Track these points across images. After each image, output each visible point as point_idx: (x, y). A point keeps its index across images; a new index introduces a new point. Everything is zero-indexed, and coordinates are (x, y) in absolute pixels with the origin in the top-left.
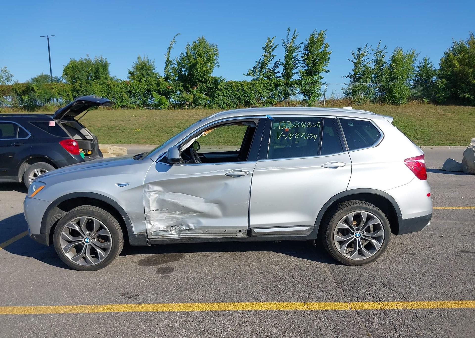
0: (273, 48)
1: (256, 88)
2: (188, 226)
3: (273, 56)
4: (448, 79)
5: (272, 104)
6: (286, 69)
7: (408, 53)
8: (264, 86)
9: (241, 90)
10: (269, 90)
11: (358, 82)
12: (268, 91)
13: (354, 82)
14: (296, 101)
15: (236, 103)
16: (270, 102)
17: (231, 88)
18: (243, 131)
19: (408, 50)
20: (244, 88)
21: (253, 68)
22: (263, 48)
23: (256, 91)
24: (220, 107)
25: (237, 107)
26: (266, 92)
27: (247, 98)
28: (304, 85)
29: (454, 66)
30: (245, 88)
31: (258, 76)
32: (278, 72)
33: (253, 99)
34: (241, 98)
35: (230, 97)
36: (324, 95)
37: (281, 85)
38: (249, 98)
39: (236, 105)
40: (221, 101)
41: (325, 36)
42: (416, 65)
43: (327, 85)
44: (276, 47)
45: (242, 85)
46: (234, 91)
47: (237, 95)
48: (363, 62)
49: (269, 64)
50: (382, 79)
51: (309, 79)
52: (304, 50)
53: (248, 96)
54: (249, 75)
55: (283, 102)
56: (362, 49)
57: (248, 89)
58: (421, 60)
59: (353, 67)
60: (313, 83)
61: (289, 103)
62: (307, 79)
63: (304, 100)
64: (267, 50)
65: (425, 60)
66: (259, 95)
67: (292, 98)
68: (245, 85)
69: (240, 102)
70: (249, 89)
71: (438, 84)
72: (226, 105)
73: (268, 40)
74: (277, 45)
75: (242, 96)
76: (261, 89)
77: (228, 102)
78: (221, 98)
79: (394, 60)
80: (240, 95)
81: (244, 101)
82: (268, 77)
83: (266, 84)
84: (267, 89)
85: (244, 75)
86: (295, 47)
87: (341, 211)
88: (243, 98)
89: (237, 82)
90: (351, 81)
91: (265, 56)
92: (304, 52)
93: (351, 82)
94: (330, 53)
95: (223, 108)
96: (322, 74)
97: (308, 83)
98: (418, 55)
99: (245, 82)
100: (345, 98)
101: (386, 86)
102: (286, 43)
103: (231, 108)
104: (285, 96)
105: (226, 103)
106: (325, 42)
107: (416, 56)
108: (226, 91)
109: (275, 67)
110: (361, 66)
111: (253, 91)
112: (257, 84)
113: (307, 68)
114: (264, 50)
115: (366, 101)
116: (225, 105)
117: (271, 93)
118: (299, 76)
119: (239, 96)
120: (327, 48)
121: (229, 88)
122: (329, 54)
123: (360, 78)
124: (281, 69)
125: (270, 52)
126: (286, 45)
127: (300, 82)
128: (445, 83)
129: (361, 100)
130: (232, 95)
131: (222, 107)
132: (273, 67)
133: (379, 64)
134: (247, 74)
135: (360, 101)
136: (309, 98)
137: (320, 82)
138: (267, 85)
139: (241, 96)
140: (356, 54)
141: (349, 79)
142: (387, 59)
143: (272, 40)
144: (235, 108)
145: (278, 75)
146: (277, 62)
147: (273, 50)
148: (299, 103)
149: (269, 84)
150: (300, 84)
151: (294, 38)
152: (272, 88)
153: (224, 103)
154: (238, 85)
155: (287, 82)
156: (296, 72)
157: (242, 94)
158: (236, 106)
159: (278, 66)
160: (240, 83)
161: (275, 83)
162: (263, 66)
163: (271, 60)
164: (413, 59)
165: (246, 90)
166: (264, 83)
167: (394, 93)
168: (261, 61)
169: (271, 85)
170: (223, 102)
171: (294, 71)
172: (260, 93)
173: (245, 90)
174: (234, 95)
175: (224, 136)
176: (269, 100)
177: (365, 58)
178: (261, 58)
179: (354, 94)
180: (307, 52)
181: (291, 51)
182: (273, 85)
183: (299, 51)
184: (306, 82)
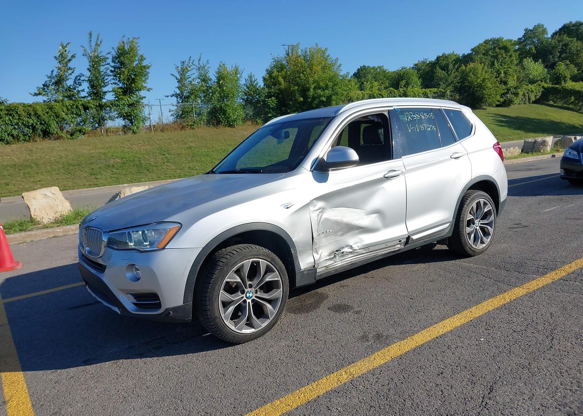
0: (68, 58)
1: (56, 112)
2: (351, 247)
3: (70, 69)
4: (277, 97)
5: (84, 134)
6: (93, 86)
7: (233, 69)
8: (68, 109)
9: (34, 115)
10: (77, 114)
11: (187, 102)
12: (75, 116)
13: (182, 102)
14: (116, 128)
15: (27, 134)
16: (80, 131)
17: (17, 113)
18: (65, 171)
19: (232, 66)
20: (37, 112)
21: (43, 85)
22: (55, 57)
23: (57, 117)
24: (2, 141)
25: (31, 140)
26: (72, 117)
27: (44, 126)
28: (123, 107)
29: (280, 84)
30: (40, 112)
31: (54, 96)
32: (83, 91)
33: (54, 127)
34: (35, 127)
35: (16, 127)
36: (150, 119)
37: (92, 107)
38: (49, 126)
39: (29, 136)
40: (3, 133)
41: (138, 45)
42: (242, 82)
43: (151, 106)
44: (73, 56)
45: (34, 108)
46: (21, 117)
47: (28, 123)
48: (188, 78)
49: (68, 80)
50: (213, 98)
51: (127, 99)
52: (112, 62)
53: (45, 123)
54: (40, 94)
55: (99, 129)
56: (186, 63)
57: (44, 114)
58: (247, 78)
59: (177, 84)
60: (134, 104)
61: (106, 131)
62: (126, 100)
63: (125, 126)
64: (62, 61)
65: (250, 77)
66: (61, 121)
67: (109, 124)
68: (38, 108)
69: (33, 131)
70: (46, 114)
71: (270, 103)
72: (12, 138)
73: (61, 47)
74: (75, 54)
75: (37, 124)
76: (64, 114)
77: (15, 133)
78: (2, 129)
79: (221, 77)
80: (32, 122)
81: (41, 130)
82: (70, 97)
83: (71, 106)
84: (73, 113)
85: (31, 94)
86: (101, 58)
87: (468, 201)
88: (39, 127)
89: (24, 104)
90: (177, 100)
91: (59, 69)
92: (113, 64)
93: (178, 103)
94: (150, 66)
95: (8, 143)
96: (142, 93)
97: (127, 105)
98: (242, 72)
99: (37, 104)
100: (175, 122)
101: (218, 106)
102: (89, 51)
103: (21, 141)
104: (100, 121)
105: (12, 136)
106: (140, 53)
107: (241, 72)
108: (9, 118)
109: (76, 83)
110: (187, 82)
111: (52, 117)
112: (57, 106)
113: (121, 85)
114: (56, 60)
115: (199, 125)
116: (10, 138)
117: (79, 119)
118: (113, 95)
119: (32, 125)
120: (143, 60)
121: (14, 113)
122: (148, 68)
123: (188, 97)
124: (85, 86)
125: (66, 63)
126: (89, 54)
127: (117, 103)
128: (276, 102)
129: (194, 122)
130: (20, 124)
131: (6, 141)
132: (74, 84)
133: (204, 80)
134: (35, 93)
135: (193, 125)
136: (132, 123)
137: (142, 103)
138: (71, 108)
139: (35, 124)
140: (180, 69)
141: (174, 98)
142: (212, 76)
143: (66, 47)
144: (28, 141)
145: (83, 94)
146: (79, 77)
147: (70, 60)
148: (120, 130)
149: (74, 107)
150: (118, 106)
151: (97, 45)
152: (80, 112)
153: (8, 135)
154: (27, 109)
155: (99, 104)
156: (108, 91)
157: (35, 121)
158: (29, 139)
159: (80, 83)
160: (30, 106)
161: (83, 105)
162: (59, 82)
163: (71, 74)
164: (238, 76)
165: (42, 115)
166: (66, 106)
167: (229, 114)
168: (54, 75)
169: (77, 107)
170: (6, 134)
171: (105, 89)
172: (63, 119)
173: (40, 116)
174: (23, 124)
175: (38, 179)
176: (78, 128)
177: (189, 73)
178: (52, 71)
179: (185, 117)
180: (118, 65)
181: (96, 62)
182: (80, 108)
183: (106, 63)
184: (125, 104)
